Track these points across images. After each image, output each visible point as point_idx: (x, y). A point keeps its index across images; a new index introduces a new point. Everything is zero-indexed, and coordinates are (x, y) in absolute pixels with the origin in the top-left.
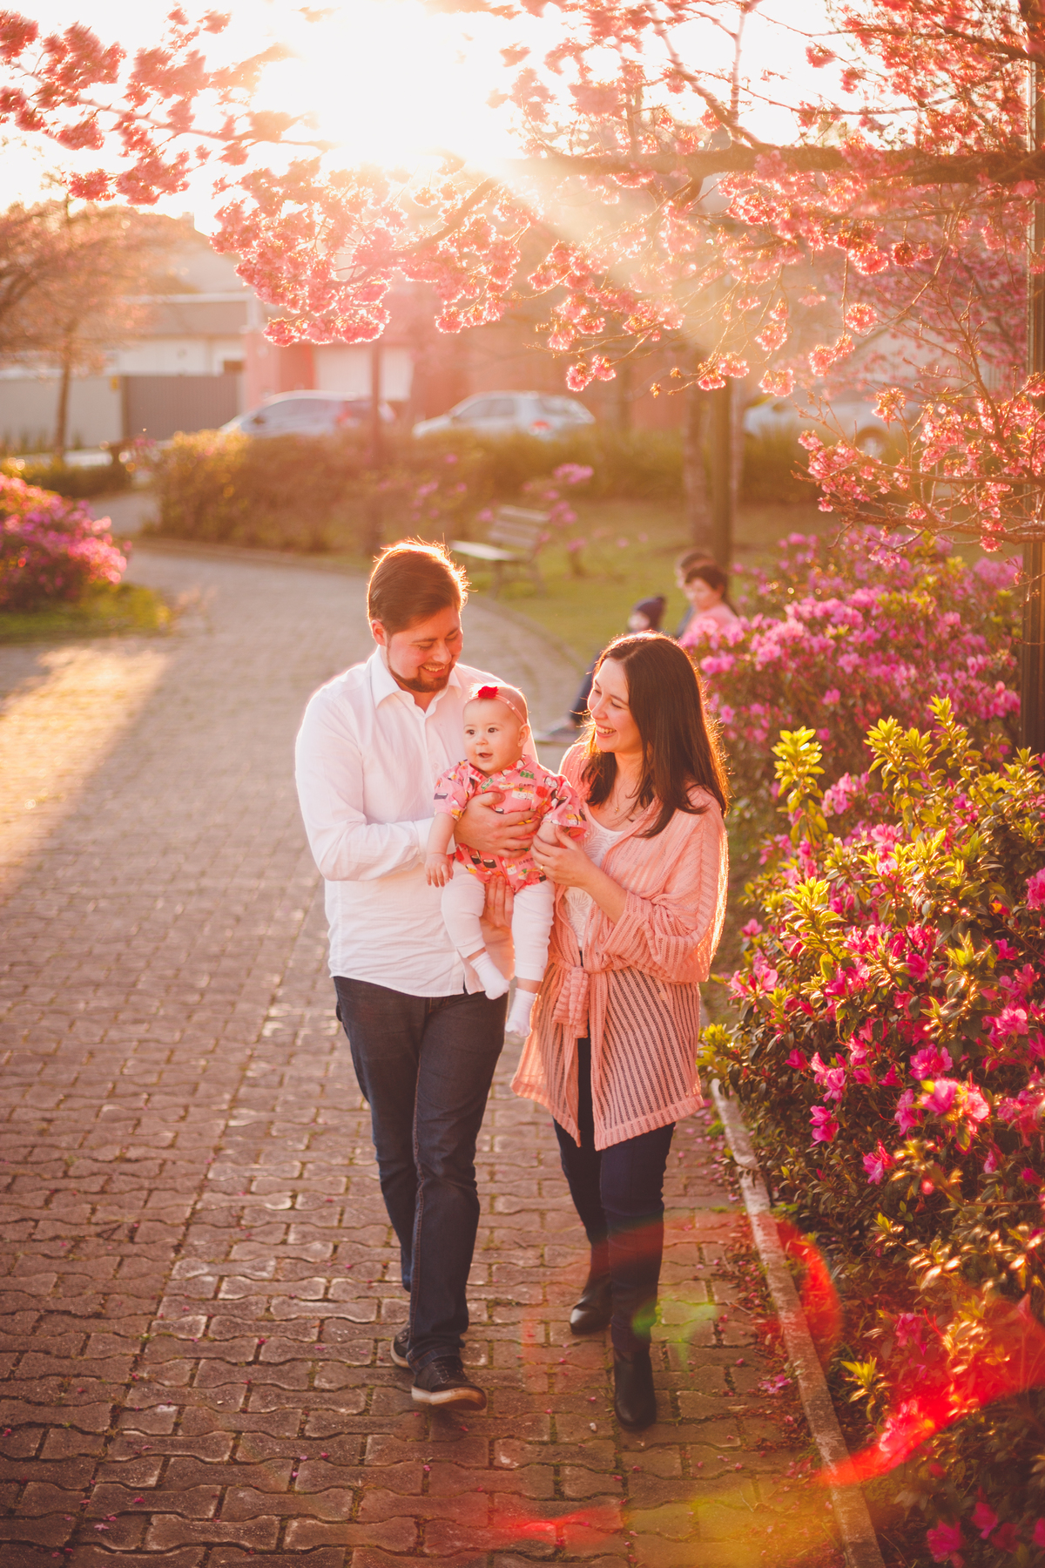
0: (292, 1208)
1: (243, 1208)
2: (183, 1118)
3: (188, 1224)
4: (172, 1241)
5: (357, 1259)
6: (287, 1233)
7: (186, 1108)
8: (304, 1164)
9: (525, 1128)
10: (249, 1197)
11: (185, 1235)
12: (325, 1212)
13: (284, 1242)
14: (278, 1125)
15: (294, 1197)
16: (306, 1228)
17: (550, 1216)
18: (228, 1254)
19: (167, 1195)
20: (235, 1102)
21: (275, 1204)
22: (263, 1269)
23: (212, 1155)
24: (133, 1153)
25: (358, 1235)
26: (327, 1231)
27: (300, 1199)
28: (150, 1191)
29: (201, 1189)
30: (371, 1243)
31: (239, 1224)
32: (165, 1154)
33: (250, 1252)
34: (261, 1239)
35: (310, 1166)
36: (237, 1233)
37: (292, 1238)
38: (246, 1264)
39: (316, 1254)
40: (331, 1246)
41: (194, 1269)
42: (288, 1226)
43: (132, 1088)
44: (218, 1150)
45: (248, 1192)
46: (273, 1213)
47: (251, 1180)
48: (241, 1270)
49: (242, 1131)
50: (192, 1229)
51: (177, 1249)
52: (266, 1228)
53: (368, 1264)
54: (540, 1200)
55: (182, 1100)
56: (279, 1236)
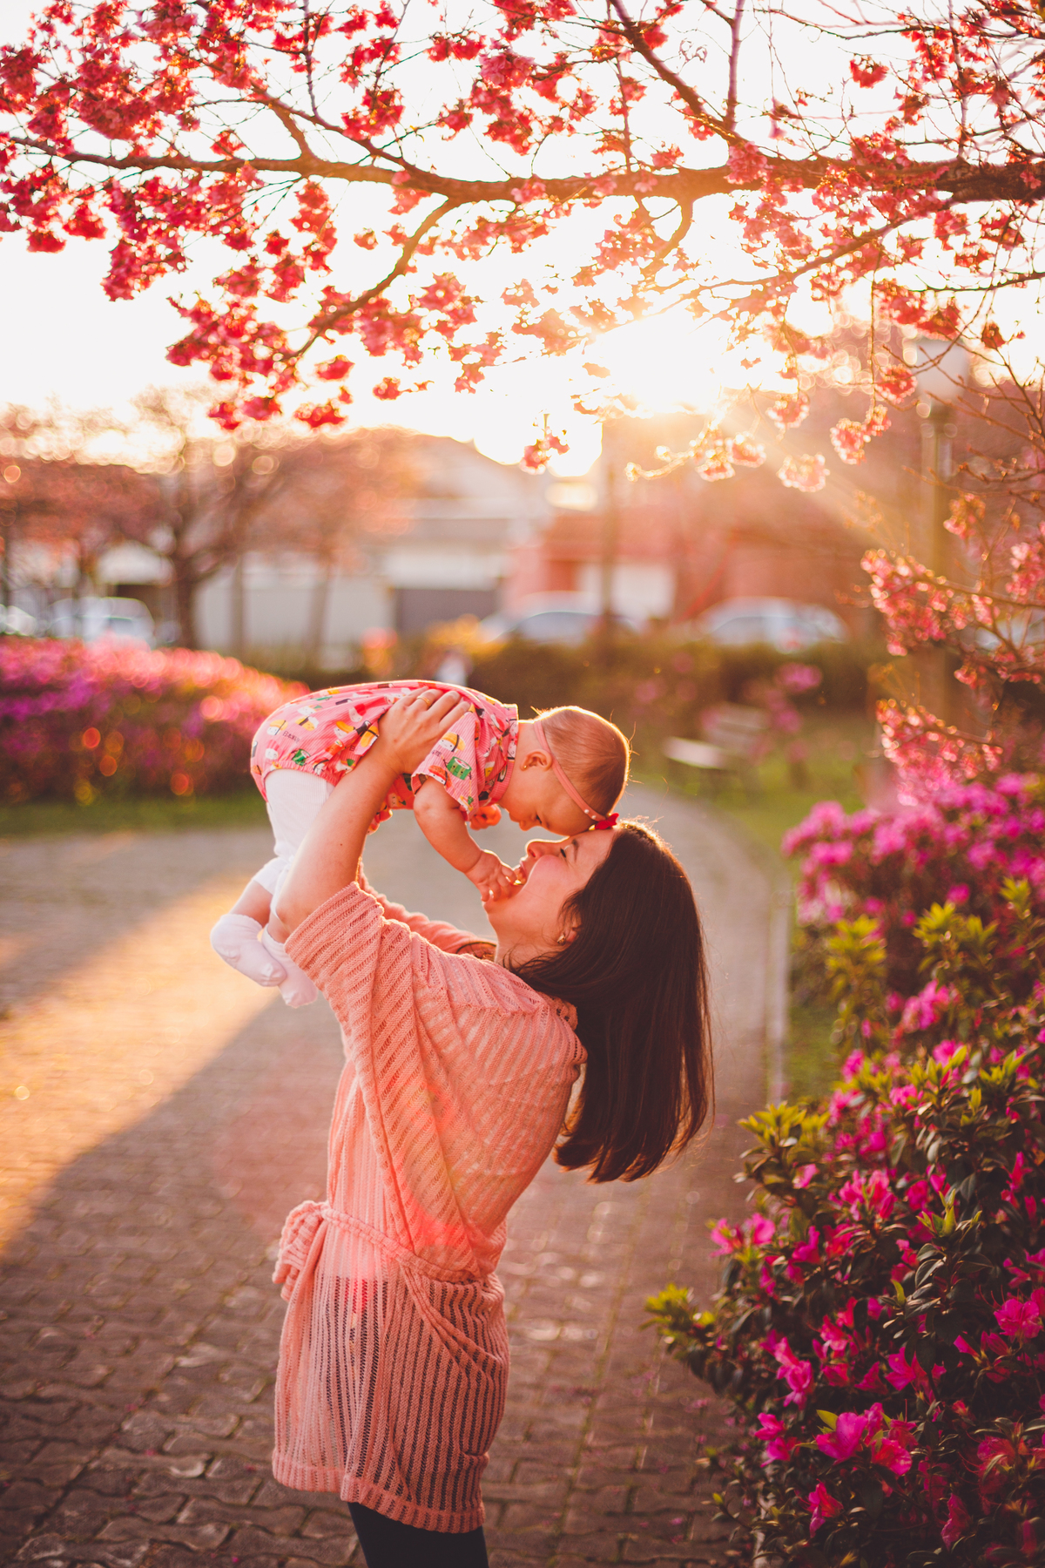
0: (202, 1477)
1: (143, 1471)
2: (127, 1352)
3: (69, 1487)
4: (38, 1508)
5: (252, 1550)
6: (180, 1510)
7: (136, 1339)
8: (241, 1419)
10: (157, 1459)
11: (59, 1502)
12: (238, 1484)
13: (172, 1522)
14: (236, 1368)
15: (208, 1463)
16: (205, 1505)
17: (514, 1509)
18: (97, 1530)
19: (62, 1447)
20: (199, 1336)
21: (183, 1468)
22: (129, 1556)
23: (139, 1399)
24: (48, 1391)
25: (266, 1518)
26: (230, 1511)
27: (217, 1465)
28: (46, 1441)
29: (105, 1443)
30: (278, 1530)
31: (128, 1492)
32: (86, 1396)
33: (124, 1532)
34: (145, 1514)
35: (248, 1424)
36: (121, 1504)
37: (183, 1517)
38: (111, 1548)
39: (210, 1538)
40: (226, 1530)
41: (48, 1548)
42: (186, 1498)
43: (86, 1310)
44: (150, 1394)
45: (160, 1451)
46: (176, 1481)
47: (170, 1435)
48: (101, 1554)
49: (189, 1373)
50: (72, 1495)
51: (39, 1520)
52: (159, 1501)
53: (262, 1559)
54: (507, 1487)
55: (134, 1329)
56: (169, 1512)
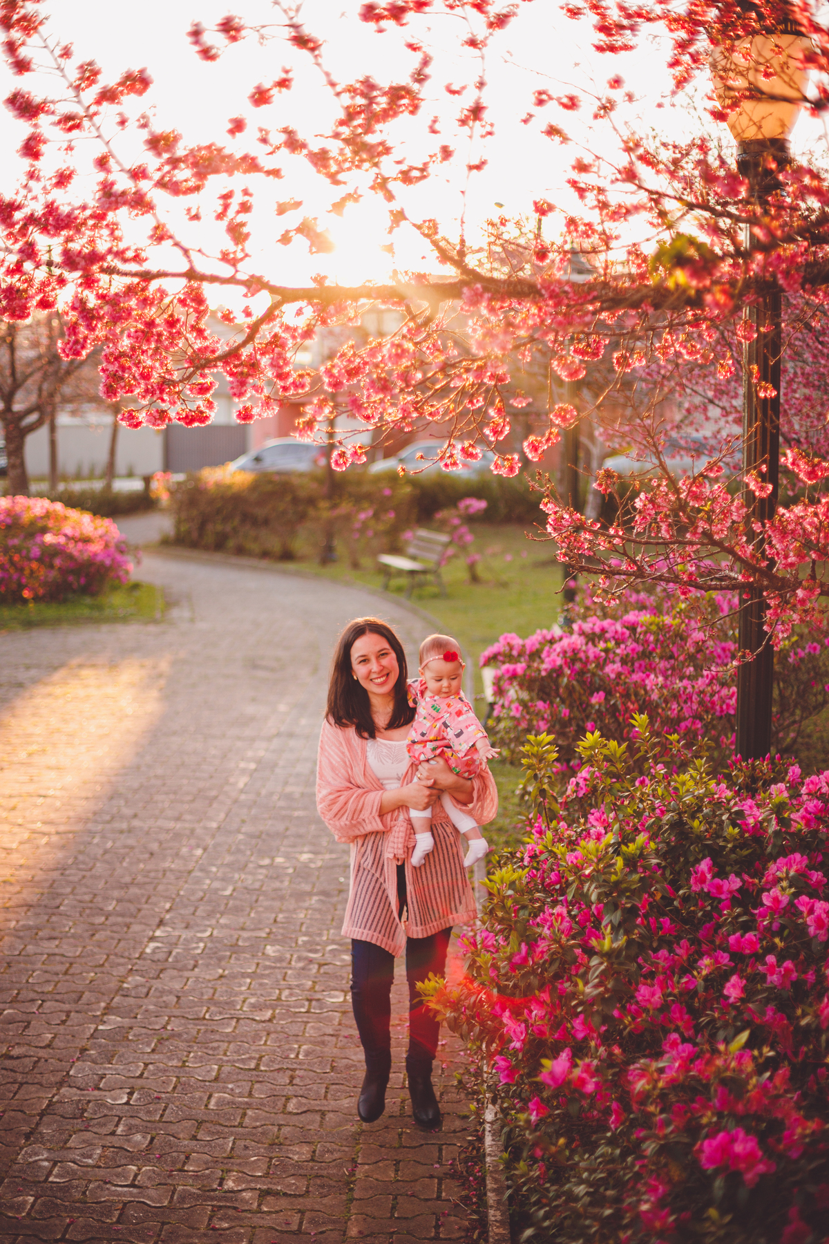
0: (127, 1103)
1: (89, 1102)
2: (63, 1022)
3: (42, 1115)
4: (26, 1129)
5: (167, 1150)
6: (117, 1126)
7: (68, 1013)
8: (146, 1065)
9: (326, 1038)
10: (96, 1093)
11: (38, 1124)
12: (151, 1107)
13: (113, 1133)
14: (136, 1030)
15: (131, 1094)
16: (133, 1121)
17: (329, 1116)
18: (66, 1142)
19: (33, 1088)
20: (108, 1010)
21: (115, 1099)
22: (90, 1157)
23: (78, 1054)
24: (16, 1051)
25: (173, 1128)
26: (149, 1125)
27: (135, 1095)
28: (21, 1084)
29: (61, 1084)
30: (181, 1136)
31: (82, 1116)
32: (42, 1053)
33: (84, 1141)
34: (95, 1130)
35: (151, 1067)
36: (78, 1123)
37: (120, 1130)
38: (78, 1152)
39: (138, 1143)
40: (149, 1137)
41: (36, 1154)
42: (120, 1119)
43: (32, 995)
44: (83, 1050)
45: (98, 1089)
46: (111, 1107)
47: (102, 1077)
48: (72, 1156)
49: (108, 1035)
50: (45, 1119)
51: (27, 1136)
52: (102, 1120)
53: (175, 1154)
54: (325, 1102)
55: (67, 1007)
56: (111, 1127)
